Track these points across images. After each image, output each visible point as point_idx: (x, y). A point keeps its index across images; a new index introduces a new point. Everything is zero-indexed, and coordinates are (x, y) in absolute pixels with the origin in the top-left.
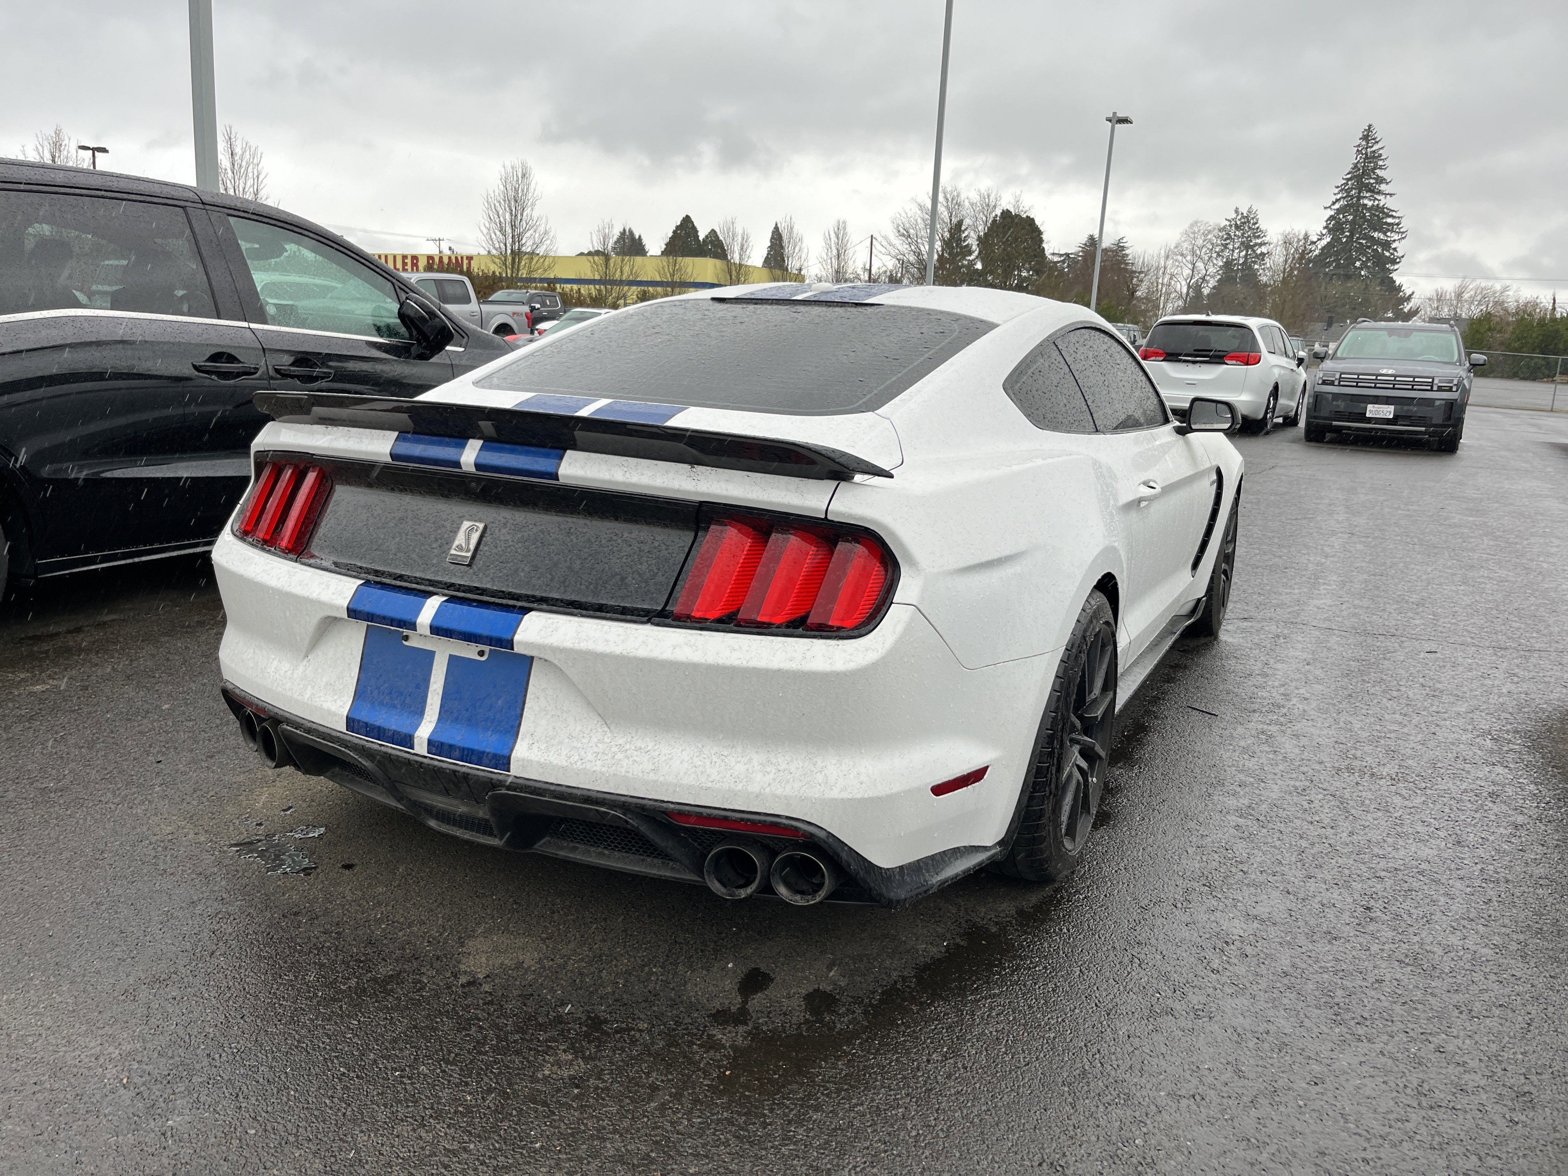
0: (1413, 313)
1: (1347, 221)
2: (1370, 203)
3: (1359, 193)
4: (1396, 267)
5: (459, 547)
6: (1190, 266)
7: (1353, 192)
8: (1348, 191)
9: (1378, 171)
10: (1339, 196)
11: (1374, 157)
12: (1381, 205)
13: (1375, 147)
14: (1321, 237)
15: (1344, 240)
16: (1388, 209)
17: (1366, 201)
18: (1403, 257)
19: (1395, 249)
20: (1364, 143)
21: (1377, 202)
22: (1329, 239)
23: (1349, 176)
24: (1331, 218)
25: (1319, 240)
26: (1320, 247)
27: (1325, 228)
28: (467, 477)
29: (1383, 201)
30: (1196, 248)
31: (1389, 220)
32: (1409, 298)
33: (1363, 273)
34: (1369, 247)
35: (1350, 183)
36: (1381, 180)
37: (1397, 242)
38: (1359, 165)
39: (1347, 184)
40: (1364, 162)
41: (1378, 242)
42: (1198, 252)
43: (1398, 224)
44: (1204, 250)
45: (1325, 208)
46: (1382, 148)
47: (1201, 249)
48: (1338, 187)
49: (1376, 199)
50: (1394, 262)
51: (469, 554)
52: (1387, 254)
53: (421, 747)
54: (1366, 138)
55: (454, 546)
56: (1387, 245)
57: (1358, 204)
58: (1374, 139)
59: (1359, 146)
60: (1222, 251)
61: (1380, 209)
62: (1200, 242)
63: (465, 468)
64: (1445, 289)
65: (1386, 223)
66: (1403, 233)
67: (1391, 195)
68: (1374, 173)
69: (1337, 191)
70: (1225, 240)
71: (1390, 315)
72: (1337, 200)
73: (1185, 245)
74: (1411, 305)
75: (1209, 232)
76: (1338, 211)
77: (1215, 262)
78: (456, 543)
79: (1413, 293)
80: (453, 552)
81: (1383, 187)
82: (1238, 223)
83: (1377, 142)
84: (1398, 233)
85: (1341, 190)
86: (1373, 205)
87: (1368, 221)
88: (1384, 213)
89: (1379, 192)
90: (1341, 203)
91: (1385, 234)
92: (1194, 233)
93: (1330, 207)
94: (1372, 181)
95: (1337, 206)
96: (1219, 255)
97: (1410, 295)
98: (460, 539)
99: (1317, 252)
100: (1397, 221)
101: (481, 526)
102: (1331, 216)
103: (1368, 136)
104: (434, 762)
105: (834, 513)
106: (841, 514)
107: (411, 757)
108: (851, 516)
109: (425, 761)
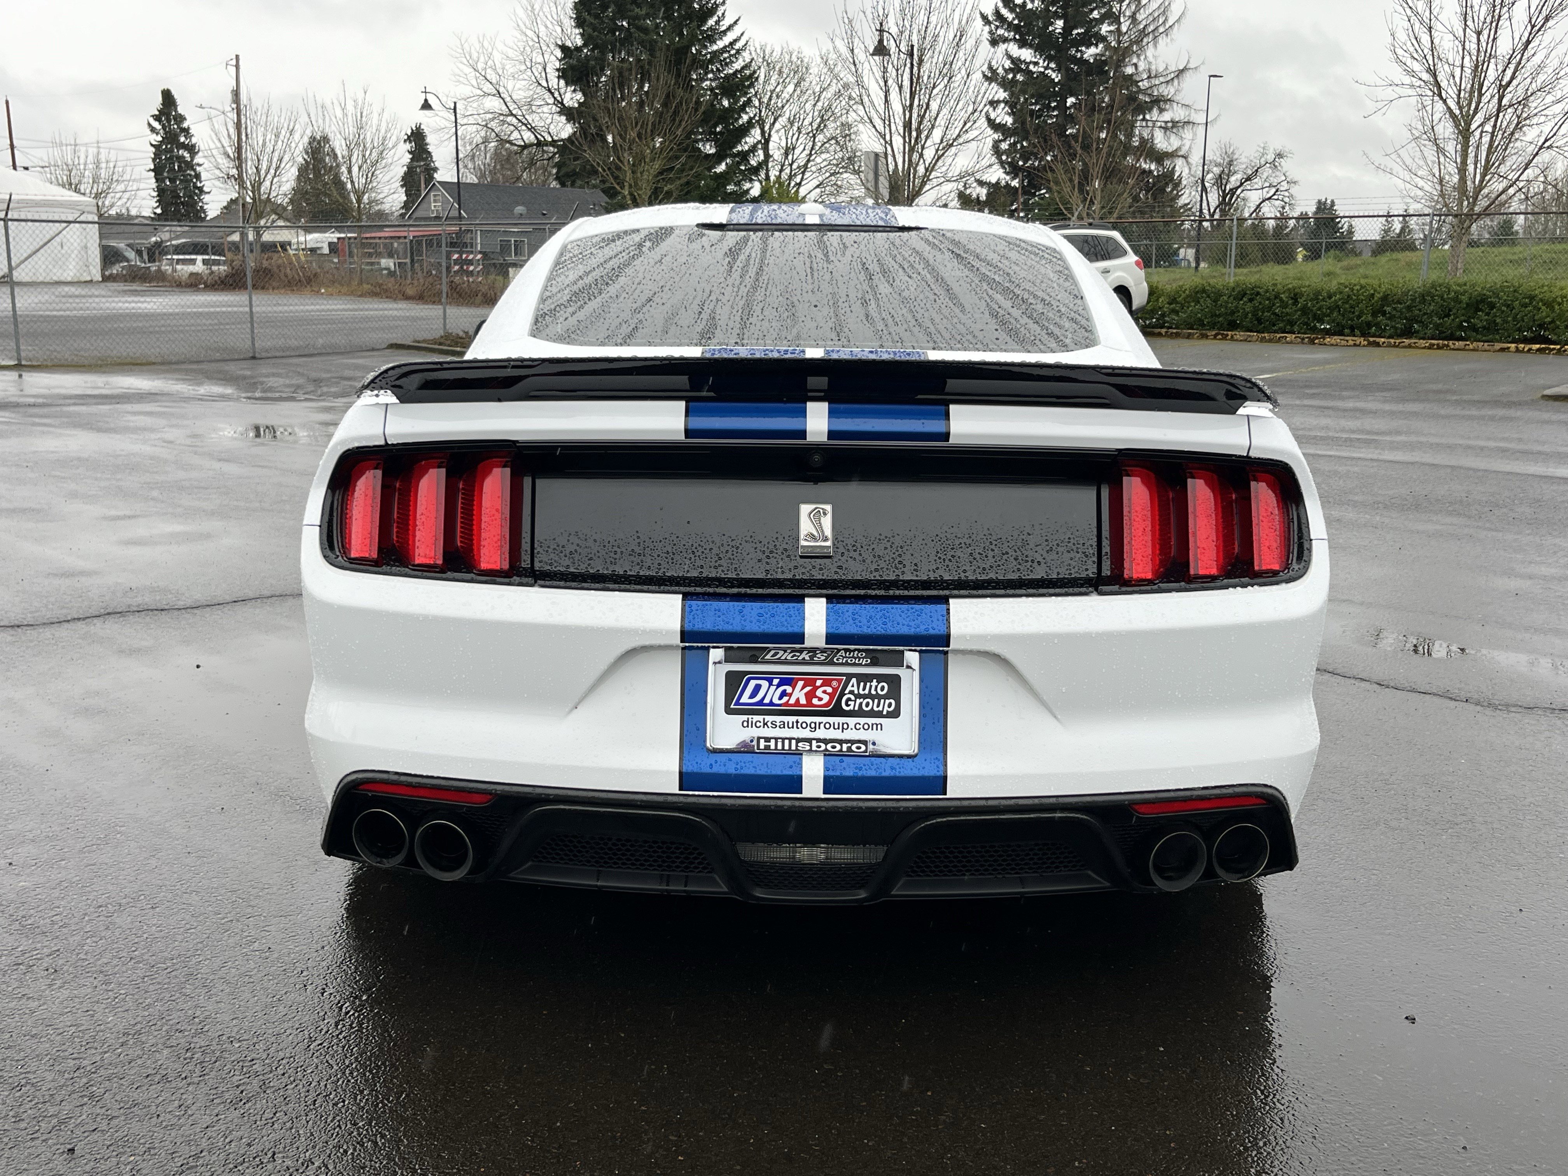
5: (810, 537)
51: (829, 544)
53: (814, 789)
55: (803, 536)
63: (817, 438)
78: (804, 532)
80: (804, 543)
98: (807, 527)
101: (828, 508)
104: (831, 804)
105: (1257, 448)
106: (1264, 449)
107: (797, 803)
108: (1273, 451)
109: (824, 804)
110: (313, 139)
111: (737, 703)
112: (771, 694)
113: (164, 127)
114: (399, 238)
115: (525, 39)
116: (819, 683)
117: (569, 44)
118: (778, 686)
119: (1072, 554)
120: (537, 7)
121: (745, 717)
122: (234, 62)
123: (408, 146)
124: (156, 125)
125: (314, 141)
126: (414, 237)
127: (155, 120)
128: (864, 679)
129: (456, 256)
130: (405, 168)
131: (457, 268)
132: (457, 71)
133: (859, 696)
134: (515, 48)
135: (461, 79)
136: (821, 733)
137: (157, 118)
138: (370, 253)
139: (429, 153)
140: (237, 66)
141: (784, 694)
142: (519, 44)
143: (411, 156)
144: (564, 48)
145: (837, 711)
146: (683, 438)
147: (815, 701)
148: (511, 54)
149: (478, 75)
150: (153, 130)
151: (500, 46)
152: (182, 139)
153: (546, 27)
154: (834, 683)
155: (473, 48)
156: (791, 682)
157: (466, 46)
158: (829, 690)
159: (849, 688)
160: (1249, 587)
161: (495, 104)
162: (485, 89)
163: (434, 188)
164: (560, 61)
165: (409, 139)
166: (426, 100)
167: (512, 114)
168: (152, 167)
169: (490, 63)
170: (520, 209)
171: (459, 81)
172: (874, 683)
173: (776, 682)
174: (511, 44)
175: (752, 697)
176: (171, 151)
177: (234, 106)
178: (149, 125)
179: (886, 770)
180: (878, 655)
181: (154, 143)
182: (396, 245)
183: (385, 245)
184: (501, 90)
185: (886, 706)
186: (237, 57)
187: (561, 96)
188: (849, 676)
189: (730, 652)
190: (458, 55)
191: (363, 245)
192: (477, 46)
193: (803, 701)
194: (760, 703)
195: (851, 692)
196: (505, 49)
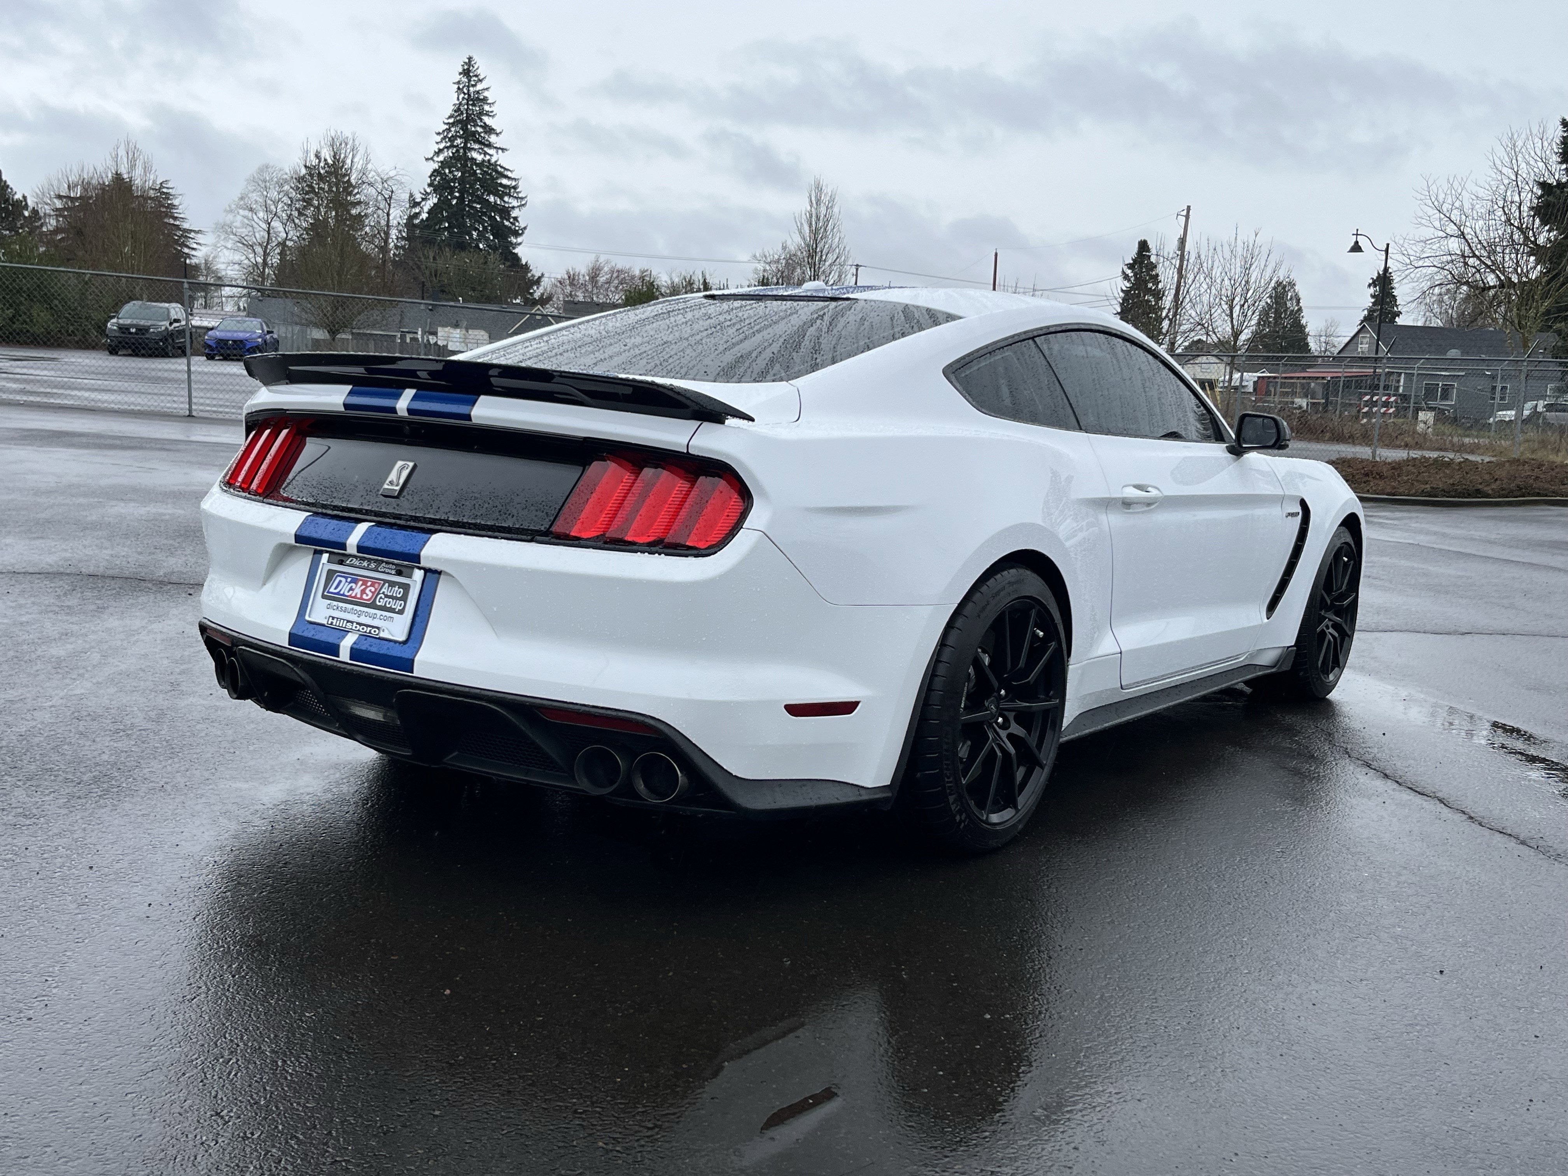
0: (544, 301)
1: (454, 179)
2: (479, 158)
3: (466, 144)
4: (519, 240)
5: (391, 483)
6: (265, 226)
7: (459, 141)
8: (452, 139)
9: (486, 119)
10: (442, 146)
11: (478, 99)
12: (493, 161)
13: (479, 87)
14: (426, 197)
15: (454, 202)
16: (502, 167)
17: (475, 155)
18: (525, 228)
19: (516, 219)
20: (465, 80)
21: (488, 157)
22: (435, 200)
23: (451, 121)
24: (435, 173)
25: (423, 199)
26: (426, 209)
27: (430, 185)
28: (402, 421)
29: (496, 157)
30: (269, 202)
31: (505, 181)
32: (538, 282)
33: (481, 246)
34: (484, 214)
35: (453, 129)
36: (489, 130)
37: (517, 210)
38: (462, 109)
39: (449, 130)
40: (468, 104)
41: (495, 207)
42: (273, 207)
43: (515, 188)
44: (280, 205)
45: (427, 159)
46: (487, 89)
47: (276, 203)
48: (439, 134)
49: (485, 154)
50: (517, 234)
51: (398, 488)
52: (507, 223)
53: (344, 656)
54: (466, 73)
55: (387, 482)
56: (505, 212)
57: (467, 159)
58: (476, 76)
59: (458, 83)
60: (305, 208)
61: (493, 166)
62: (274, 194)
63: (400, 413)
64: (577, 270)
65: (501, 185)
66: (522, 198)
67: (503, 150)
68: (481, 120)
69: (439, 138)
70: (307, 193)
71: (518, 301)
72: (440, 151)
73: (254, 196)
74: (541, 289)
75: (286, 181)
76: (443, 164)
77: (297, 221)
78: (389, 479)
79: (543, 275)
80: (386, 486)
81: (493, 139)
82: (322, 171)
83: (481, 81)
84: (517, 198)
85: (445, 138)
86: (483, 161)
87: (479, 179)
88: (497, 172)
89: (490, 145)
90: (446, 154)
91: (502, 199)
92: (265, 181)
93: (432, 159)
94: (479, 129)
95: (441, 158)
96: (300, 214)
97: (540, 278)
98: (393, 476)
99: (424, 216)
100: (514, 183)
101: (411, 464)
102: (435, 171)
103: (468, 70)
104: (352, 667)
105: (695, 447)
106: (701, 449)
107: (335, 664)
108: (709, 450)
109: (349, 667)
110: (1279, 284)
111: (328, 592)
112: (344, 588)
113: (1135, 275)
114: (1318, 378)
115: (1499, 178)
116: (369, 584)
117: (1552, 181)
118: (350, 583)
119: (538, 513)
120: (1520, 144)
121: (329, 602)
122: (1184, 213)
123: (1372, 290)
124: (1129, 272)
125: (1278, 286)
126: (1332, 378)
127: (1129, 268)
128: (392, 584)
129: (1367, 398)
130: (1366, 312)
131: (1366, 409)
132: (1421, 214)
133: (386, 596)
134: (1487, 187)
135: (1423, 221)
136: (363, 620)
137: (1131, 266)
138: (1286, 392)
139: (1394, 297)
140: (1187, 217)
141: (351, 589)
142: (1492, 183)
143: (1373, 300)
144: (1543, 185)
145: (373, 606)
146: (343, 409)
147: (364, 596)
148: (1481, 193)
149: (1442, 216)
150: (1126, 277)
151: (1470, 186)
152: (1150, 285)
153: (1528, 163)
154: (376, 585)
155: (1440, 190)
156: (355, 581)
157: (1434, 188)
158: (373, 589)
159: (383, 590)
160: (657, 555)
161: (1455, 245)
162: (1448, 231)
163: (1365, 329)
164: (1538, 198)
165: (1374, 283)
166: (1357, 242)
167: (1474, 256)
168: (1119, 310)
169: (1457, 204)
170: (1453, 353)
171: (1421, 223)
172: (396, 588)
173: (349, 580)
174: (1483, 184)
175: (336, 589)
176: (1139, 296)
177: (1179, 253)
178: (1123, 272)
179: (383, 649)
180: (402, 569)
181: (1124, 288)
182: (1313, 385)
183: (1302, 384)
184: (1467, 230)
185: (398, 606)
186: (1189, 208)
187: (1534, 236)
188: (385, 581)
189: (333, 556)
190: (1423, 197)
191: (1283, 385)
192: (1445, 186)
193: (359, 596)
194: (338, 593)
195: (383, 593)
196: (1475, 189)
